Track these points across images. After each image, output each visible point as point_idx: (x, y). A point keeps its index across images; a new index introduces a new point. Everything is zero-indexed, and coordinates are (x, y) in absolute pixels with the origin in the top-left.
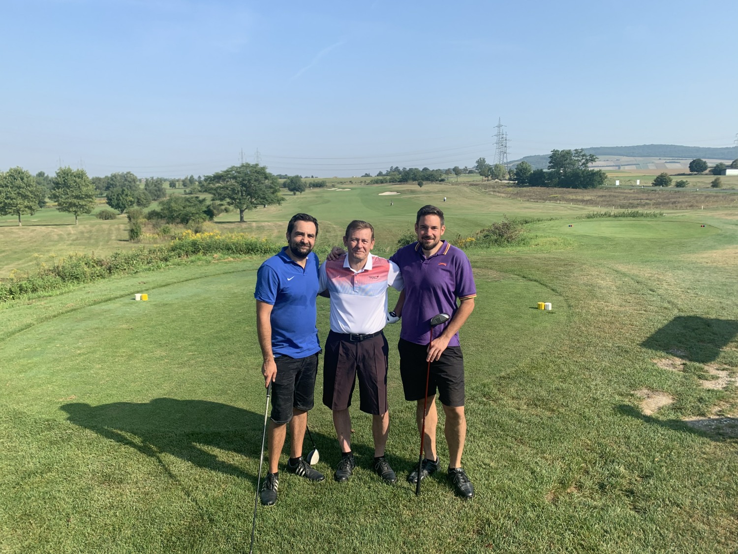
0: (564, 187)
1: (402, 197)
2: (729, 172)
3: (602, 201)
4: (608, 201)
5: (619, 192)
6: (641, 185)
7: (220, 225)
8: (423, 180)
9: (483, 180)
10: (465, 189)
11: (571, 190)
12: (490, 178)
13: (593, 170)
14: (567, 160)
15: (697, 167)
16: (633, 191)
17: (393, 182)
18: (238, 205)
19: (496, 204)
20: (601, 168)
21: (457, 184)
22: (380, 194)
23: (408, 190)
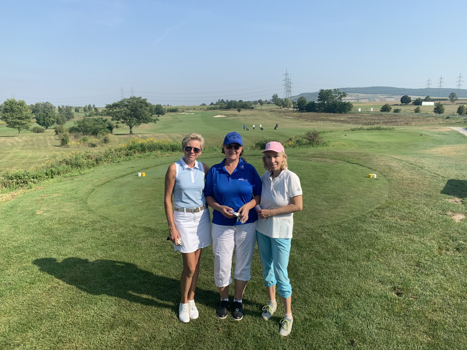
0: (327, 113)
1: (228, 118)
2: (424, 103)
3: (352, 121)
4: (355, 121)
5: (361, 116)
6: (373, 111)
7: (118, 136)
8: (240, 108)
9: (277, 108)
10: (267, 113)
11: (332, 114)
12: (281, 107)
13: (345, 102)
14: (329, 95)
15: (405, 100)
16: (369, 115)
17: (221, 109)
18: (129, 123)
19: (287, 123)
20: (349, 101)
21: (262, 110)
22: (214, 117)
23: (232, 114)
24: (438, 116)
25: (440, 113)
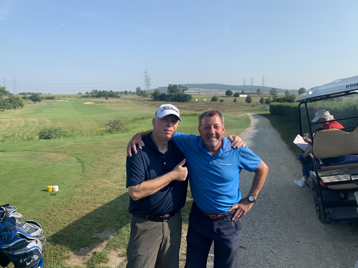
0: (174, 102)
1: (96, 105)
2: (241, 96)
4: (192, 108)
5: (197, 104)
6: (206, 101)
8: (109, 96)
9: (138, 98)
10: (129, 101)
11: (177, 103)
12: (141, 96)
13: (186, 94)
14: (175, 89)
15: (229, 93)
16: (203, 103)
17: (93, 97)
19: (142, 109)
20: (189, 93)
21: (126, 99)
22: (84, 103)
23: (100, 101)
24: (247, 105)
25: (249, 102)
